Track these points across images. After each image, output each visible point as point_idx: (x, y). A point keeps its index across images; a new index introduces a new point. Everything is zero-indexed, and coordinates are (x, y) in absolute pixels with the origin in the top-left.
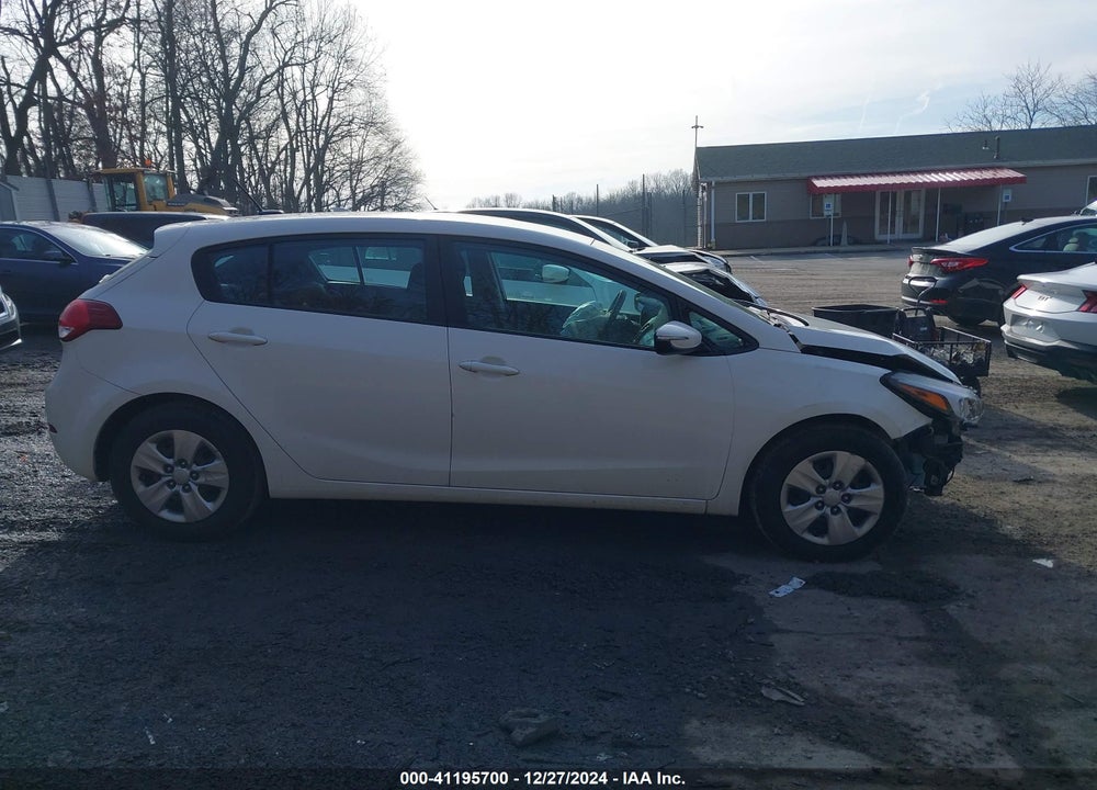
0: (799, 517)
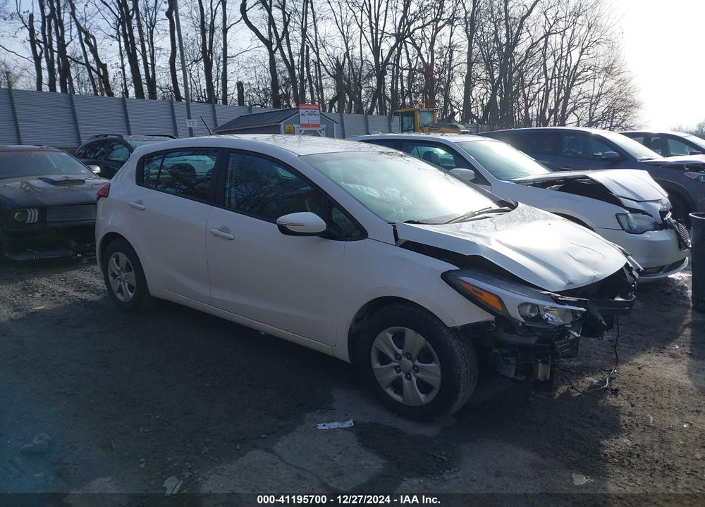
0: (385, 373)
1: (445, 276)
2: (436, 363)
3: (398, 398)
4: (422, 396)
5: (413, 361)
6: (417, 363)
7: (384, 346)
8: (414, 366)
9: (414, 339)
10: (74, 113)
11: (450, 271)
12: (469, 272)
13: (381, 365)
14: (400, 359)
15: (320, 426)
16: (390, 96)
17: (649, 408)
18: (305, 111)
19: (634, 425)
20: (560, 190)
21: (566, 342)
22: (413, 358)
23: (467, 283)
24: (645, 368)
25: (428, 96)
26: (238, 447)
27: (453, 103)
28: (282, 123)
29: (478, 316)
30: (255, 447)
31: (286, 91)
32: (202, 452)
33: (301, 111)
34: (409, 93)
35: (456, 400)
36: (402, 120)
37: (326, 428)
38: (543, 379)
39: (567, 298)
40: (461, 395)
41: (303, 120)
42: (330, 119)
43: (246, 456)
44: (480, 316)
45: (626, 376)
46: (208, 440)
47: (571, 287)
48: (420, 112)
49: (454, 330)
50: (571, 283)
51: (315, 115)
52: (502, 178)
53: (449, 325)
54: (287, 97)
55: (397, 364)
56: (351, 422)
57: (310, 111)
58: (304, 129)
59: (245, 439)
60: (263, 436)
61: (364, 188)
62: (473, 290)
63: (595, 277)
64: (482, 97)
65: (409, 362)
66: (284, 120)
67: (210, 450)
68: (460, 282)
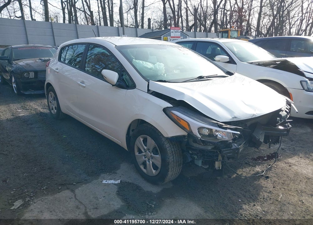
1: (165, 110)
2: (159, 155)
3: (144, 170)
4: (154, 171)
5: (151, 153)
6: (152, 154)
7: (139, 144)
8: (151, 156)
9: (151, 142)
10: (77, 33)
11: (168, 107)
12: (177, 108)
13: (139, 153)
14: (146, 151)
15: (104, 182)
16: (220, 23)
17: (283, 190)
18: (173, 30)
19: (268, 199)
20: (274, 68)
21: (229, 150)
22: (150, 151)
23: (174, 114)
24: (293, 166)
25: (239, 24)
26: (60, 188)
27: (252, 27)
28: (162, 36)
29: (179, 132)
30: (68, 189)
31: (170, 22)
32: (42, 189)
33: (172, 31)
34: (230, 22)
35: (167, 175)
36: (222, 34)
37: (107, 182)
38: (218, 169)
39: (228, 126)
40: (170, 173)
41: (172, 35)
42: (186, 35)
43: (61, 193)
44: (181, 132)
45: (280, 170)
46: (49, 183)
47: (235, 120)
48: (231, 31)
49: (168, 139)
50: (235, 117)
51: (178, 32)
52: (244, 61)
53: (165, 136)
54: (170, 25)
55: (145, 154)
56: (119, 181)
57: (176, 30)
58: (172, 39)
59: (65, 184)
60: (74, 184)
61: (144, 62)
62: (177, 118)
63: (254, 115)
64: (267, 24)
65: (149, 153)
66: (163, 35)
67: (46, 188)
68: (172, 114)
